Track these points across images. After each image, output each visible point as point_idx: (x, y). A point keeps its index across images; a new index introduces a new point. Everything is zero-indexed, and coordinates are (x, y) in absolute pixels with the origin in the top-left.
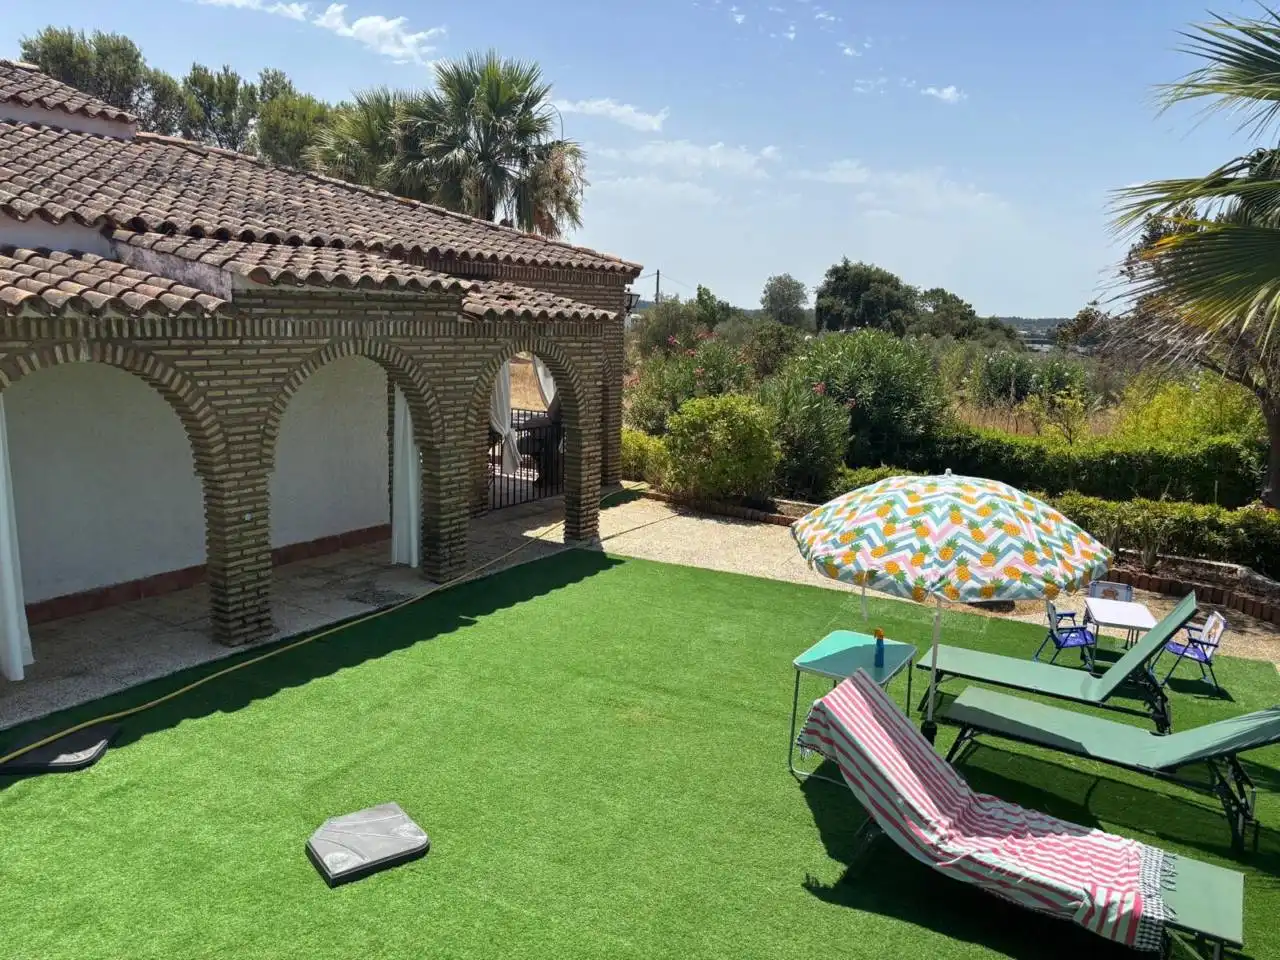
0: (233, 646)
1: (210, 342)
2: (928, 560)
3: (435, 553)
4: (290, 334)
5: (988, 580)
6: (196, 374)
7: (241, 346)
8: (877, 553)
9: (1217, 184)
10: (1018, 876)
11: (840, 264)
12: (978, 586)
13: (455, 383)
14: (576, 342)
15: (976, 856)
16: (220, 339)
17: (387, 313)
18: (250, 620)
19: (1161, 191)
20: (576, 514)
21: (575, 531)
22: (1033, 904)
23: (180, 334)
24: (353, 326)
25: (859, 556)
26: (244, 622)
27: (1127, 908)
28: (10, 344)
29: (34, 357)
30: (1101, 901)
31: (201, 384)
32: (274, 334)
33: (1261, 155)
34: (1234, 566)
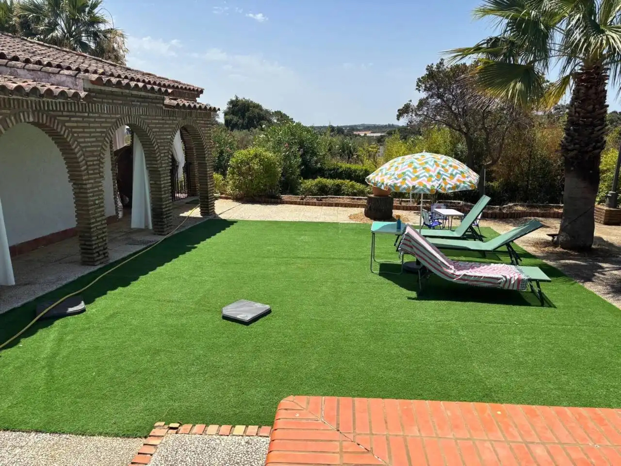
0: (97, 265)
1: (78, 114)
2: (433, 179)
3: (161, 222)
4: (106, 112)
5: (453, 184)
6: (73, 130)
7: (88, 117)
8: (413, 180)
9: (477, 49)
10: (481, 277)
11: (234, 99)
12: (451, 186)
13: (164, 139)
14: (202, 120)
15: (467, 274)
16: (81, 112)
17: (139, 103)
18: (101, 253)
19: (458, 52)
20: (207, 203)
21: (207, 211)
22: (486, 285)
23: (66, 109)
24: (128, 109)
25: (406, 182)
26: (99, 254)
27: (516, 278)
28: (3, 111)
29: (13, 118)
30: (508, 277)
31: (75, 135)
32: (100, 111)
33: (491, 39)
34: (459, 201)
